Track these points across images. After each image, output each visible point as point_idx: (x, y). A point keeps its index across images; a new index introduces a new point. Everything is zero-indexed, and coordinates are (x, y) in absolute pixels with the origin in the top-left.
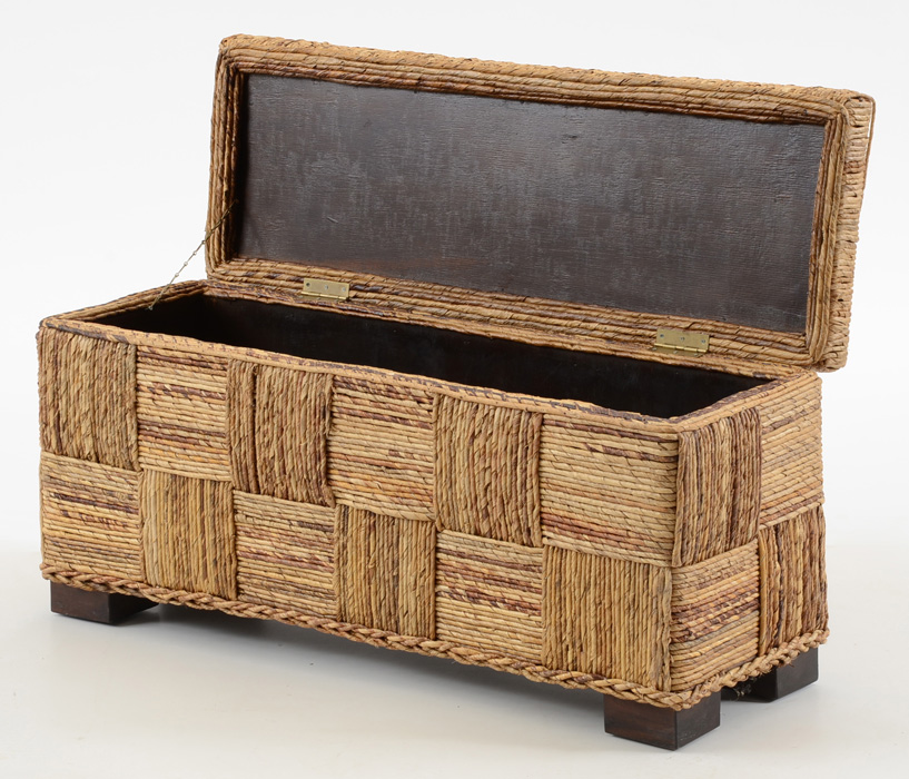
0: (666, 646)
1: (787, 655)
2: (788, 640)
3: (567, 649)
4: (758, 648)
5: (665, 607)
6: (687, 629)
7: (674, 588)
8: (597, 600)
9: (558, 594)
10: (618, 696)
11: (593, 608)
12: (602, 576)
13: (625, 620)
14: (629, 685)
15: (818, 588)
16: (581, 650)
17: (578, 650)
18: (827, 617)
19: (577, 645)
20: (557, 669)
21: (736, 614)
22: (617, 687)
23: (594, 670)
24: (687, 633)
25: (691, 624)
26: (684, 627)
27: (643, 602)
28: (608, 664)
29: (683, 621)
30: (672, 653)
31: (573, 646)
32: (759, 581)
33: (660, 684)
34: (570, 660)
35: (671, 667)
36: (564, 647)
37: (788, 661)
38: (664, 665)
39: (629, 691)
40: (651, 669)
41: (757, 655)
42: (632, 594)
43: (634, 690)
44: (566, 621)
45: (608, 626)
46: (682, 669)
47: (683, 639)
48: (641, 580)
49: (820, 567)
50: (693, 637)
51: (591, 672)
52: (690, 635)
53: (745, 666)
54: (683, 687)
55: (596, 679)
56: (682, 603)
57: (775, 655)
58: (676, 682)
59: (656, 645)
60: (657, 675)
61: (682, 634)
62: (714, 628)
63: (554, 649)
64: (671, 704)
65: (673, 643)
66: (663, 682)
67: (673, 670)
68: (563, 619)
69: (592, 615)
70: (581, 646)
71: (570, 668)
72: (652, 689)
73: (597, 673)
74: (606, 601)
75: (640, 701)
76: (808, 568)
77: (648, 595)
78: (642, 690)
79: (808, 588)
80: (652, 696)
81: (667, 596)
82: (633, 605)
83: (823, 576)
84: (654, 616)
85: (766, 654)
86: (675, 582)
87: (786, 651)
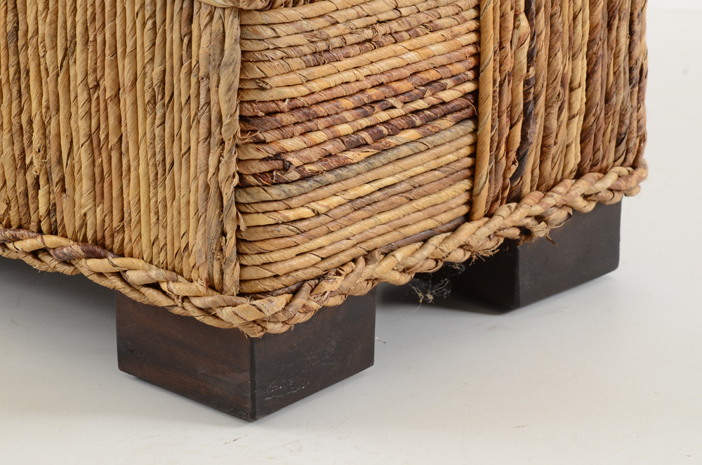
0: (228, 192)
1: (539, 218)
2: (545, 187)
3: (37, 186)
4: (470, 203)
5: (225, 101)
6: (277, 157)
7: (247, 58)
8: (90, 78)
9: (12, 59)
10: (134, 295)
11: (82, 98)
12: (98, 24)
13: (146, 126)
14: (155, 274)
15: (624, 78)
16: (64, 190)
17: (56, 189)
18: (643, 139)
19: (55, 178)
20: (20, 227)
21: (414, 127)
22: (132, 276)
23: (90, 235)
24: (278, 164)
25: (288, 144)
26: (271, 150)
27: (181, 89)
28: (115, 224)
29: (268, 136)
30: (242, 208)
31: (48, 180)
32: (477, 56)
33: (216, 277)
34: (42, 210)
35: (239, 241)
36: (30, 180)
37: (540, 231)
38: (224, 234)
39: (156, 286)
40: (197, 242)
41: (468, 218)
42: (158, 69)
43: (164, 286)
44: (30, 122)
45: (113, 140)
46: (265, 246)
47: (268, 179)
48: (176, 36)
49: (631, 32)
50: (293, 175)
51: (85, 240)
52: (286, 168)
53: (435, 241)
54: (268, 285)
55: (91, 255)
56: (265, 96)
57: (509, 219)
58: (250, 273)
59: (207, 187)
60: (210, 257)
61: (264, 167)
62: (352, 155)
63: (10, 184)
64: (237, 323)
65: (243, 186)
66: (222, 273)
67: (244, 248)
68: (24, 118)
69: (81, 111)
70: (62, 180)
71: (44, 228)
72: (200, 286)
73: (95, 242)
74: (107, 82)
75: (177, 311)
76: (601, 32)
77: (190, 72)
78: (180, 288)
79: (598, 76)
80: (197, 302)
81: (230, 76)
82: (162, 95)
83: (636, 53)
84: (203, 121)
85: (490, 215)
86: (250, 46)
87: (538, 210)
